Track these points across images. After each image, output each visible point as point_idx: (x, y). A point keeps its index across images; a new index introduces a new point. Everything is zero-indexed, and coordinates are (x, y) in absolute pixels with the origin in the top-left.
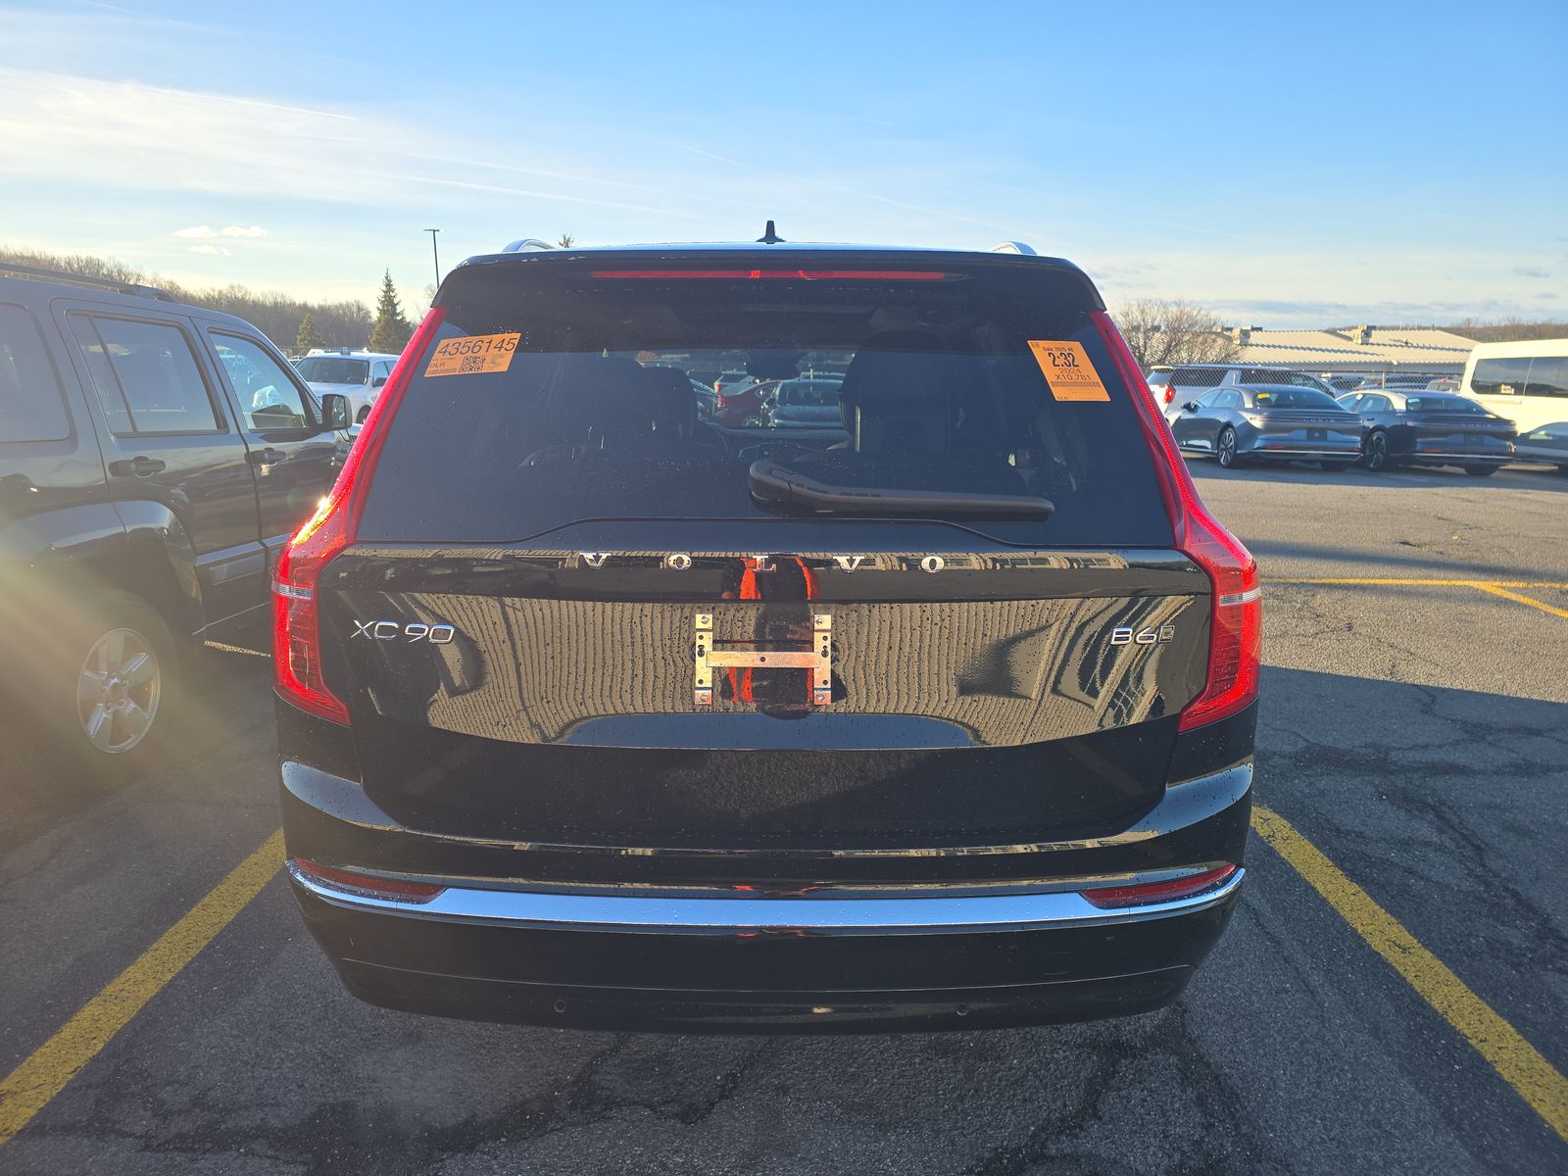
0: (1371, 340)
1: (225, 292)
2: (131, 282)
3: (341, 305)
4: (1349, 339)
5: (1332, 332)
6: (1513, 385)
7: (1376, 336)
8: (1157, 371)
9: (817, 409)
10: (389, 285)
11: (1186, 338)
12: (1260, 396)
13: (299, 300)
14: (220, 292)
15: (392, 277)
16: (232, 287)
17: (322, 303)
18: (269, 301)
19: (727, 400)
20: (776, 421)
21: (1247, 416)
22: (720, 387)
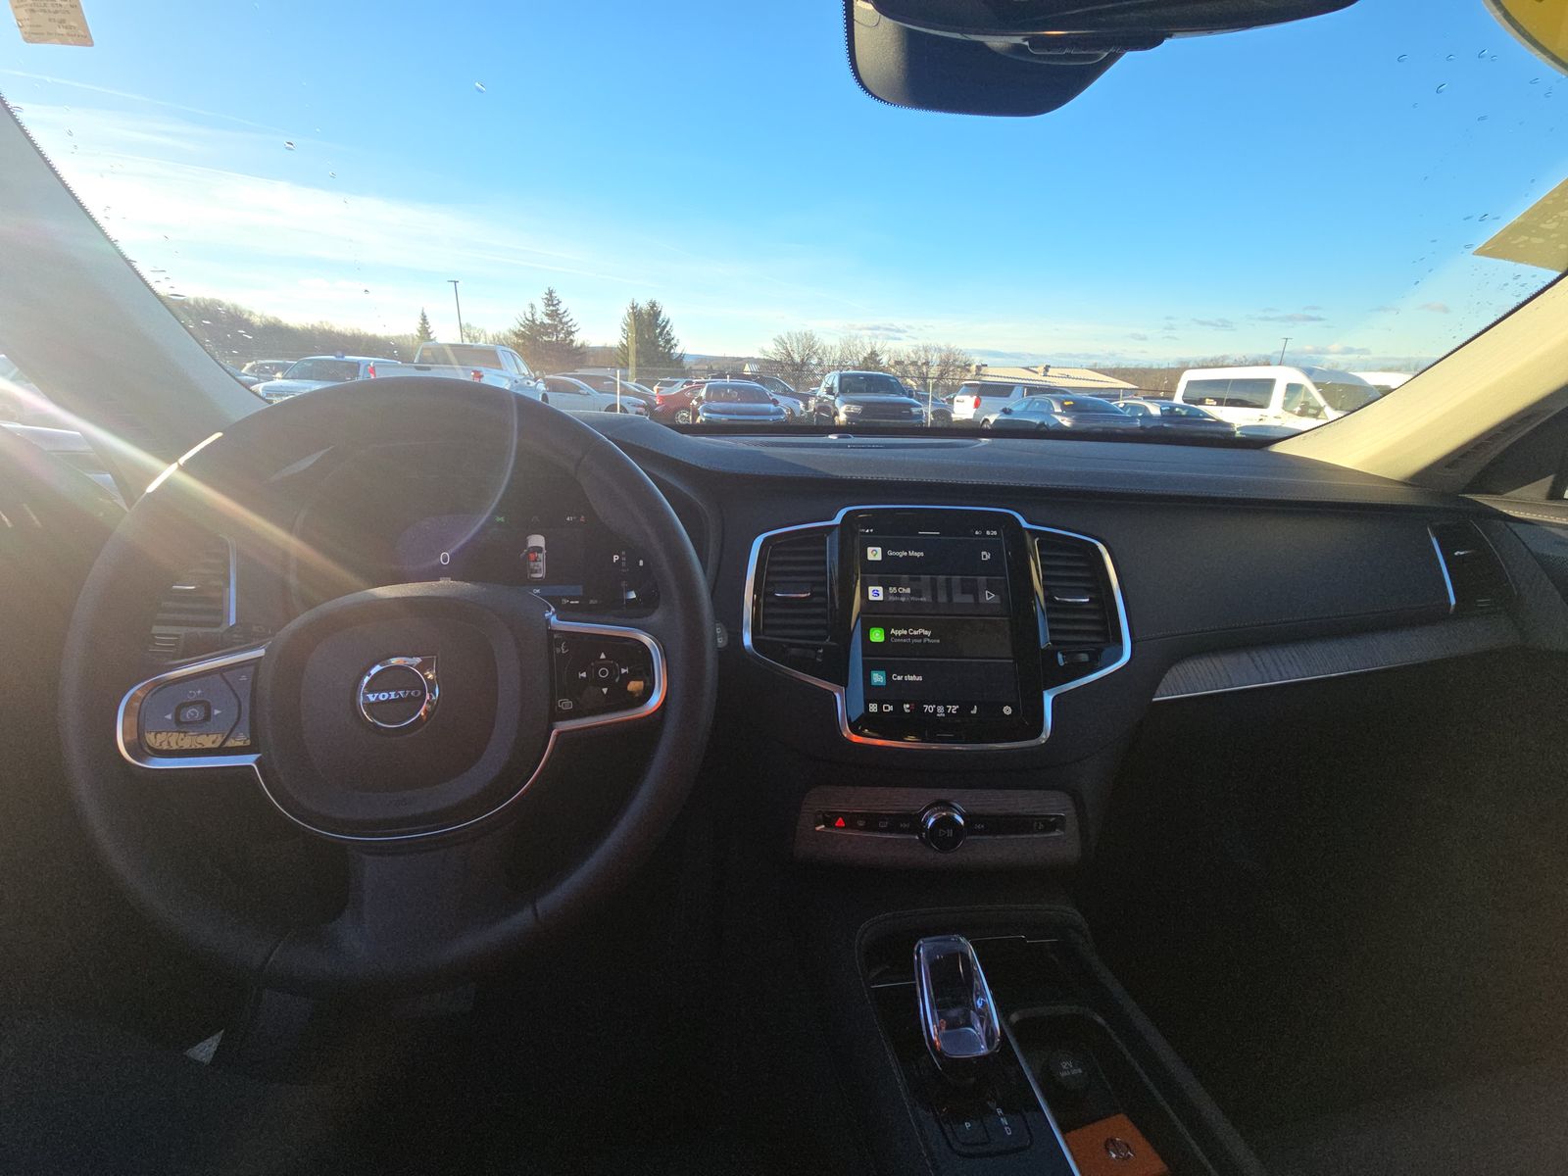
0: (1048, 374)
1: (316, 325)
2: (245, 316)
3: (401, 337)
4: (1036, 373)
5: (1027, 369)
6: (1215, 399)
7: (1051, 372)
8: (966, 385)
9: (734, 405)
10: (424, 319)
11: (951, 369)
12: (1066, 403)
13: (370, 333)
14: (312, 326)
15: (426, 313)
16: (321, 322)
17: (387, 335)
18: (348, 332)
19: (663, 398)
20: (705, 414)
21: (1059, 418)
22: (658, 390)
